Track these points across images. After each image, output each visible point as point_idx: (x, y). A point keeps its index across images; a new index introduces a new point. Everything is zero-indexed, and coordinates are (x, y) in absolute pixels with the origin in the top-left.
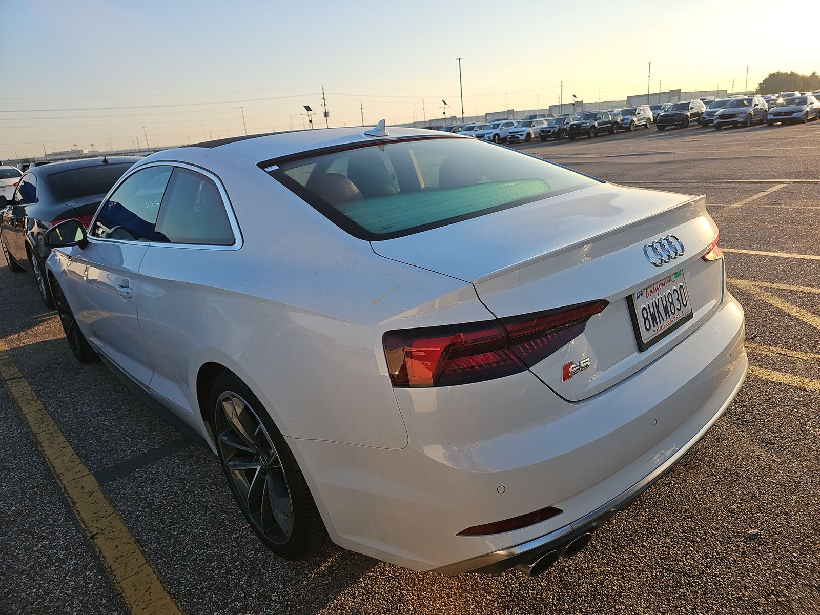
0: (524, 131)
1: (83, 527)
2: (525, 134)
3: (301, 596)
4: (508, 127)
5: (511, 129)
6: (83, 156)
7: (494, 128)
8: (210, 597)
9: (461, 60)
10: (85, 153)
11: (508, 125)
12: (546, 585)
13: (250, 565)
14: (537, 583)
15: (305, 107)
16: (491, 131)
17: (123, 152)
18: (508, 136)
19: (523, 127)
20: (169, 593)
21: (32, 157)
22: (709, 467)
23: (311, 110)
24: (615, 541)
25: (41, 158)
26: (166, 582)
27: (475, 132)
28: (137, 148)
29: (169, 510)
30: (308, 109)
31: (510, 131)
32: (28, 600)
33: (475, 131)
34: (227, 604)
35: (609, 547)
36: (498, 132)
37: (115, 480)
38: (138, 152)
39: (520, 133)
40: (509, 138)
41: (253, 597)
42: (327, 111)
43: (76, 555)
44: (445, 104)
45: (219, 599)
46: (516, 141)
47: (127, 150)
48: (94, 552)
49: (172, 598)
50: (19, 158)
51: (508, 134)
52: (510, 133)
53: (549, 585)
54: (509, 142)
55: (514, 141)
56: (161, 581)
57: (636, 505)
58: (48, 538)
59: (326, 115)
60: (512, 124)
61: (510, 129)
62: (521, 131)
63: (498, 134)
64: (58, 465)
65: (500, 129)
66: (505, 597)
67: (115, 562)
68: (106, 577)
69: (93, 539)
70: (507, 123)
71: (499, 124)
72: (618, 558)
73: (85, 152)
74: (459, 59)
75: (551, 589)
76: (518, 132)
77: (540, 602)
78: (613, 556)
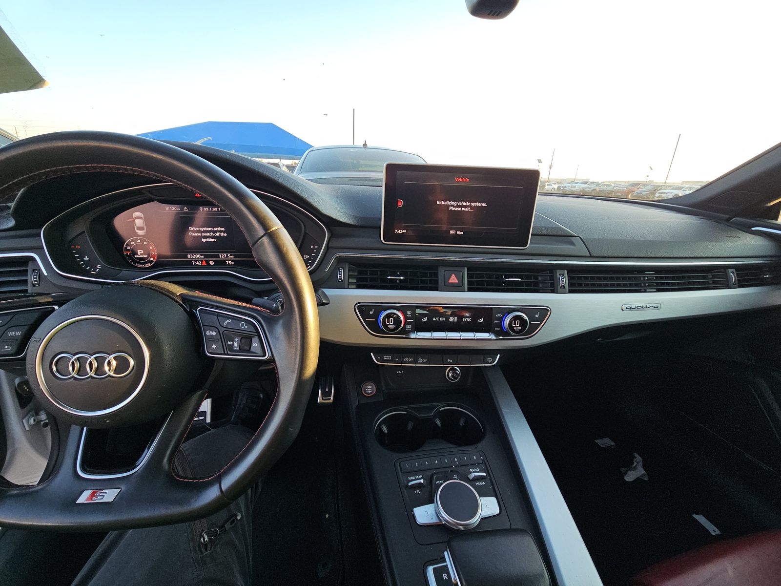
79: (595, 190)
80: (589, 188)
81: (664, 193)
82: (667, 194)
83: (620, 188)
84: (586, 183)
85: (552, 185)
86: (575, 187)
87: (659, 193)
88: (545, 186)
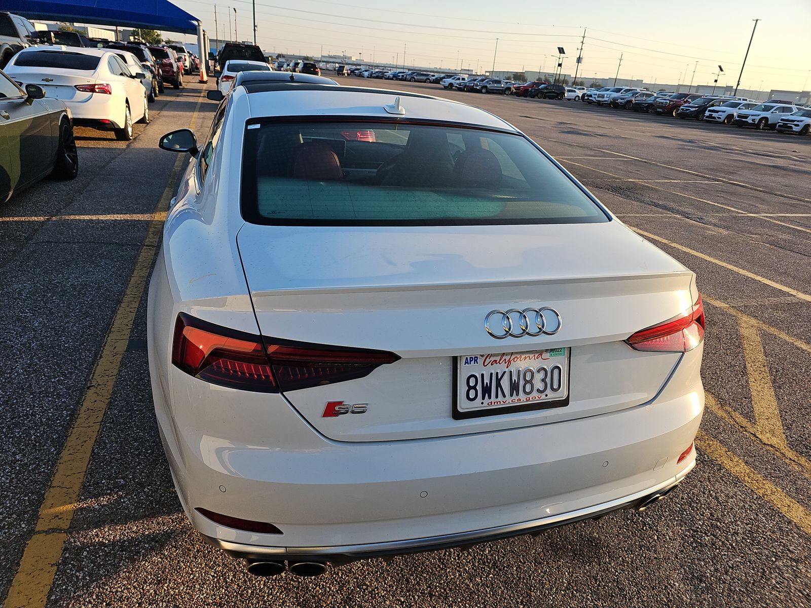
0: (801, 121)
1: (90, 378)
2: (802, 125)
3: (163, 498)
4: (783, 112)
5: (787, 116)
6: (351, 62)
7: (764, 110)
8: (112, 467)
9: (758, 21)
10: (352, 60)
11: (784, 110)
12: (335, 590)
13: (155, 456)
14: (330, 584)
15: (559, 48)
16: (759, 113)
17: (383, 65)
18: (779, 122)
19: (802, 116)
20: (93, 451)
21: (311, 56)
22: (601, 568)
23: (564, 53)
24: (430, 587)
25: (318, 58)
26: (99, 442)
27: (738, 111)
28: (395, 64)
29: (147, 390)
30: (561, 51)
31: (783, 118)
32: (19, 414)
33: (739, 109)
34: (117, 478)
35: (420, 589)
36: (768, 116)
37: (138, 351)
38: (394, 68)
39: (795, 123)
40: (779, 126)
41: (135, 482)
42: (581, 57)
43: (69, 396)
44: (721, 70)
45: (115, 472)
46: (788, 131)
47: (387, 64)
48: (80, 398)
49: (91, 455)
50: (301, 55)
51: (780, 121)
52: (782, 120)
53: (337, 592)
54: (777, 130)
55: (785, 131)
56: (96, 439)
57: (486, 566)
58: (66, 376)
59: (579, 60)
60: (790, 110)
61: (784, 116)
62: (798, 121)
63: (766, 119)
64: (117, 323)
65: (772, 113)
66: (294, 581)
67: (85, 412)
68: (71, 420)
69: (88, 389)
70: (784, 107)
71: (773, 107)
72: (416, 604)
73: (354, 59)
74: (757, 20)
75: (335, 596)
76: (794, 121)
77: (315, 601)
78: (415, 599)
79: (631, 101)
80: (622, 99)
81: (717, 112)
82: (719, 113)
83: (662, 101)
84: (618, 90)
85: (575, 92)
86: (603, 96)
87: (710, 111)
88: (564, 94)
